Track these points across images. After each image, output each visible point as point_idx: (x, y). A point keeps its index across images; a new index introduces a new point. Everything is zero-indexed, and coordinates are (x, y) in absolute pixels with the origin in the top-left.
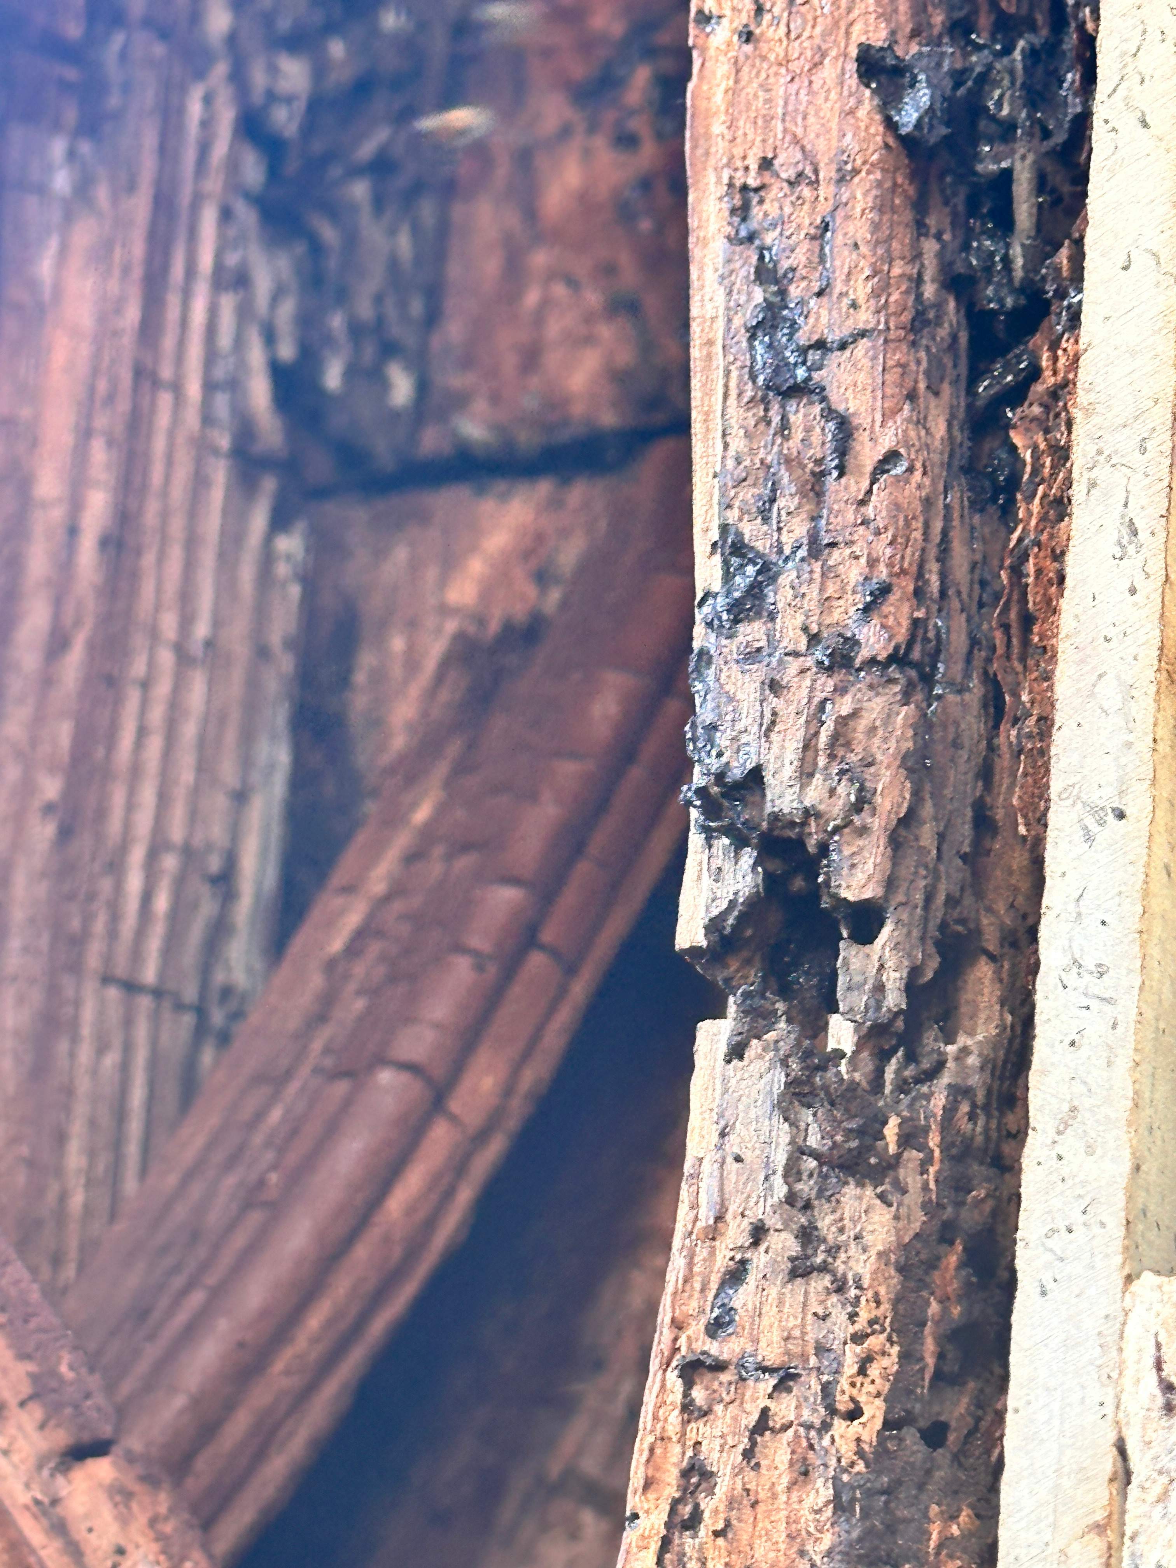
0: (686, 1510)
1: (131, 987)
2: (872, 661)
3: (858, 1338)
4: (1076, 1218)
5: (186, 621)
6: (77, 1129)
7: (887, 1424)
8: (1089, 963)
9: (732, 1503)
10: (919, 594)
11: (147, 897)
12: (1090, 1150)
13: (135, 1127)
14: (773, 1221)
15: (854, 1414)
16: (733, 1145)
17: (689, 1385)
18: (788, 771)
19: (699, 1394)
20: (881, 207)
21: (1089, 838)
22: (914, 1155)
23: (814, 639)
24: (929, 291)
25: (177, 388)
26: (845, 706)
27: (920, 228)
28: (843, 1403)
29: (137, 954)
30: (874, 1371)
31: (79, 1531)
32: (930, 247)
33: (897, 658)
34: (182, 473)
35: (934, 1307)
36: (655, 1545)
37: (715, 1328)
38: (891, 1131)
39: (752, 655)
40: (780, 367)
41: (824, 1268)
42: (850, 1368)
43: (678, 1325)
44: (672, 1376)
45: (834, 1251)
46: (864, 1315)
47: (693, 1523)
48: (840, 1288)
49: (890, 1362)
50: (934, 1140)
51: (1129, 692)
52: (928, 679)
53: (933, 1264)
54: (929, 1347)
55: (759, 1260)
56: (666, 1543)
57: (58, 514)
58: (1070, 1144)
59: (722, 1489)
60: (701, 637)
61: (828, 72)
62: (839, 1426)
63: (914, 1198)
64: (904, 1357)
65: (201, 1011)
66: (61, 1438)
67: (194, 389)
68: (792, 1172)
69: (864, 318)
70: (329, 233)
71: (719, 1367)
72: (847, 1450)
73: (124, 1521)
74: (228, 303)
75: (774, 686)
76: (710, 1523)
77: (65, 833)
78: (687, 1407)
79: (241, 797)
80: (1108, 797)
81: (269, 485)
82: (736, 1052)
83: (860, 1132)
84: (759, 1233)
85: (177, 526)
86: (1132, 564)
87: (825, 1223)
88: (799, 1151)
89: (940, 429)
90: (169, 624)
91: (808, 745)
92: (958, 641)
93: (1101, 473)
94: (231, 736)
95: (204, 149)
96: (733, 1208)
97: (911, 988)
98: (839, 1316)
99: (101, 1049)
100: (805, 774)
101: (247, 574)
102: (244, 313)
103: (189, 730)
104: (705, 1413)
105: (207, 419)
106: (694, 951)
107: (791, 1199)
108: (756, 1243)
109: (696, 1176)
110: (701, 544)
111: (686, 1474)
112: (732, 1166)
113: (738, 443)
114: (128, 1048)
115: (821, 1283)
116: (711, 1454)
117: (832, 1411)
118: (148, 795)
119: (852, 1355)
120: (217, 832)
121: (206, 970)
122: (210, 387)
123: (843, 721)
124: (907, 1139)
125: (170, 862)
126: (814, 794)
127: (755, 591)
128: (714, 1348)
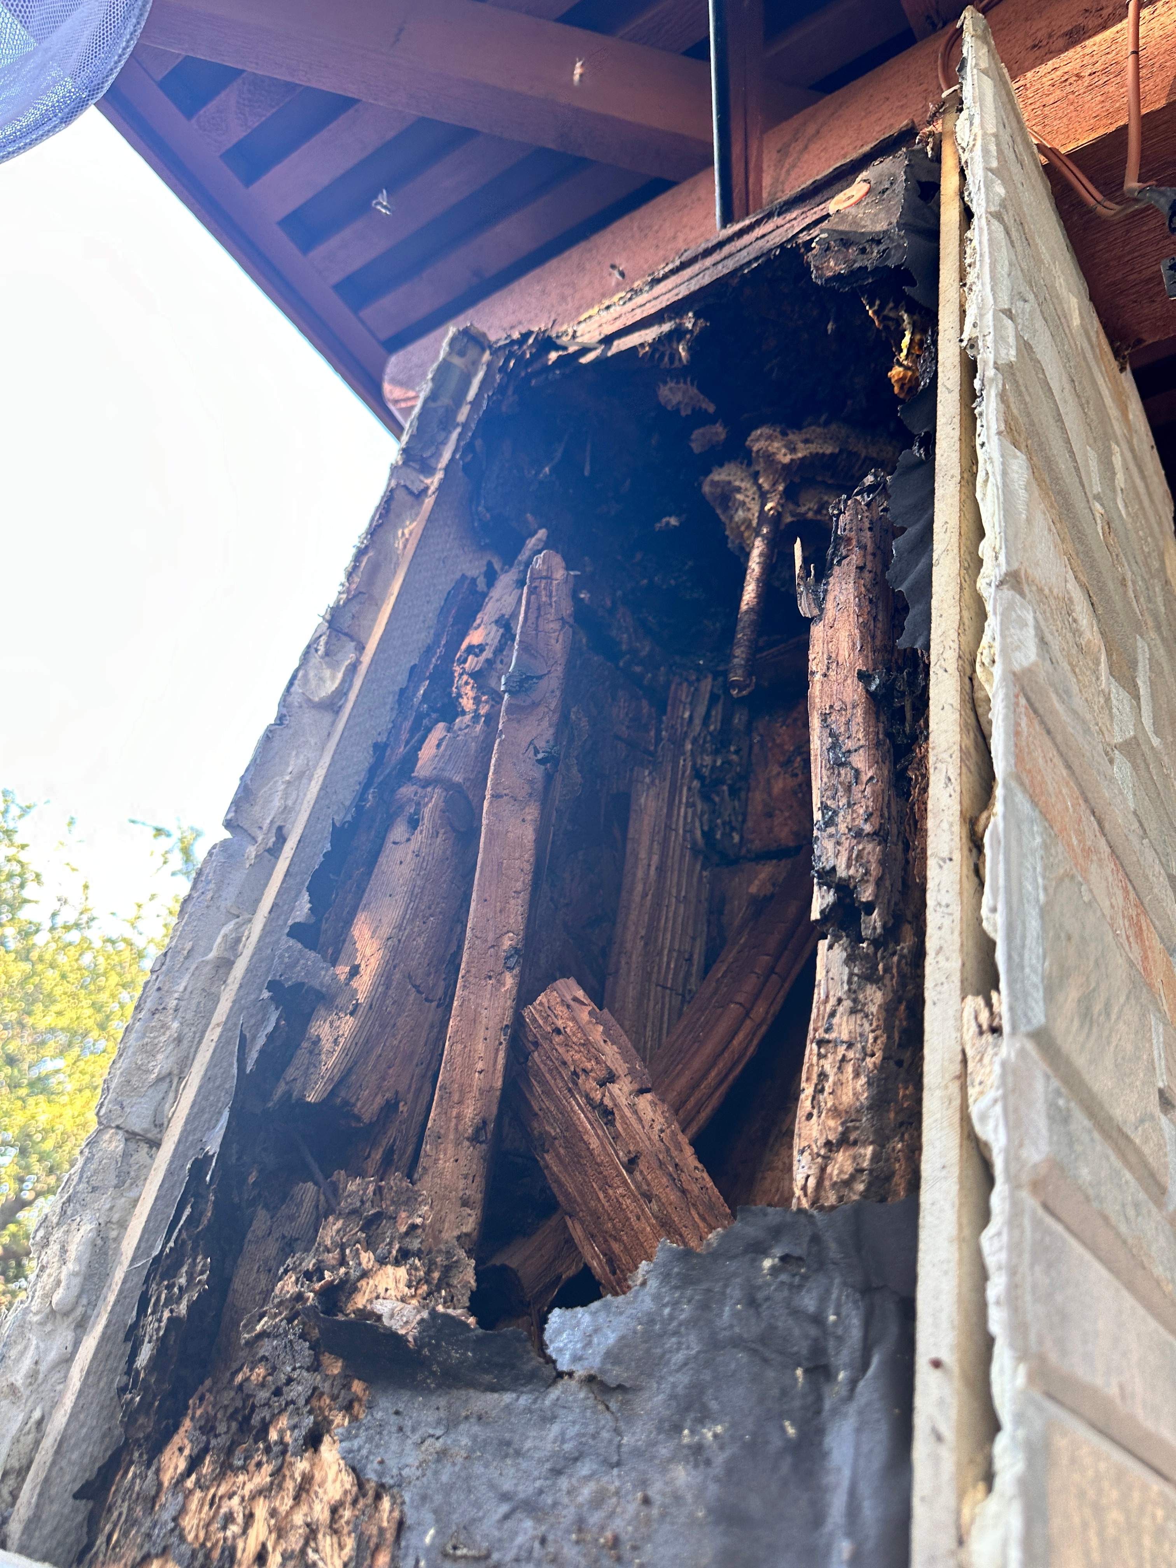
0: (820, 1087)
1: (664, 988)
2: (868, 834)
3: (873, 1031)
4: (944, 980)
5: (679, 891)
6: (649, 1025)
7: (884, 1059)
8: (944, 903)
9: (835, 1084)
10: (882, 816)
11: (668, 963)
12: (947, 959)
13: (665, 1026)
14: (844, 997)
15: (873, 1055)
16: (830, 975)
17: (819, 1048)
18: (843, 866)
19: (822, 1051)
20: (865, 713)
21: (941, 867)
22: (888, 976)
23: (850, 830)
24: (881, 736)
25: (676, 830)
26: (860, 847)
27: (878, 719)
28: (869, 1051)
29: (666, 979)
30: (879, 1042)
31: (641, 1114)
32: (881, 725)
33: (876, 833)
34: (678, 853)
35: (897, 1023)
36: (810, 1099)
37: (827, 1031)
38: (881, 967)
39: (831, 836)
40: (837, 758)
41: (861, 1010)
42: (871, 1040)
43: (815, 1030)
44: (814, 1046)
45: (864, 1005)
46: (875, 1024)
47: (822, 1091)
48: (867, 1016)
49: (884, 1038)
50: (895, 971)
51: (951, 825)
52: (886, 841)
53: (896, 1009)
54: (896, 1036)
55: (840, 1009)
56: (814, 1098)
57: (645, 862)
58: (941, 958)
59: (831, 1080)
60: (816, 833)
61: (849, 681)
62: (868, 1059)
63: (889, 988)
64: (888, 1038)
65: (683, 996)
66: (636, 1086)
67: (681, 831)
68: (850, 982)
69: (862, 742)
70: (717, 799)
71: (829, 1042)
72: (871, 1066)
73: (655, 1112)
74: (690, 811)
75: (838, 843)
76: (828, 1090)
77: (646, 944)
78: (819, 1055)
79: (694, 939)
80: (946, 855)
81: (701, 857)
82: (831, 947)
83: (871, 968)
84: (840, 1001)
85: (676, 866)
86: (950, 789)
87: (861, 996)
88: (851, 975)
89: (886, 773)
90: (674, 892)
91: (849, 858)
92: (895, 831)
93: (939, 765)
94: (691, 922)
95: (684, 772)
96: (831, 993)
97: (884, 926)
98: (867, 1026)
99: (656, 1004)
100: (848, 867)
101: (695, 880)
102: (694, 814)
103: (680, 920)
104: (825, 1056)
105: (684, 840)
106: (816, 921)
107: (849, 990)
108: (839, 1004)
109: (819, 985)
110: (815, 809)
111: (820, 1075)
112: (830, 981)
113: (825, 779)
114: (663, 1004)
115: (859, 1016)
116: (828, 1068)
117: (866, 1055)
118: (669, 936)
119: (871, 1036)
120: (687, 947)
121: (684, 986)
122: (685, 831)
123: (860, 851)
124: (886, 970)
125: (675, 954)
126: (852, 872)
127: (831, 818)
128: (827, 1036)
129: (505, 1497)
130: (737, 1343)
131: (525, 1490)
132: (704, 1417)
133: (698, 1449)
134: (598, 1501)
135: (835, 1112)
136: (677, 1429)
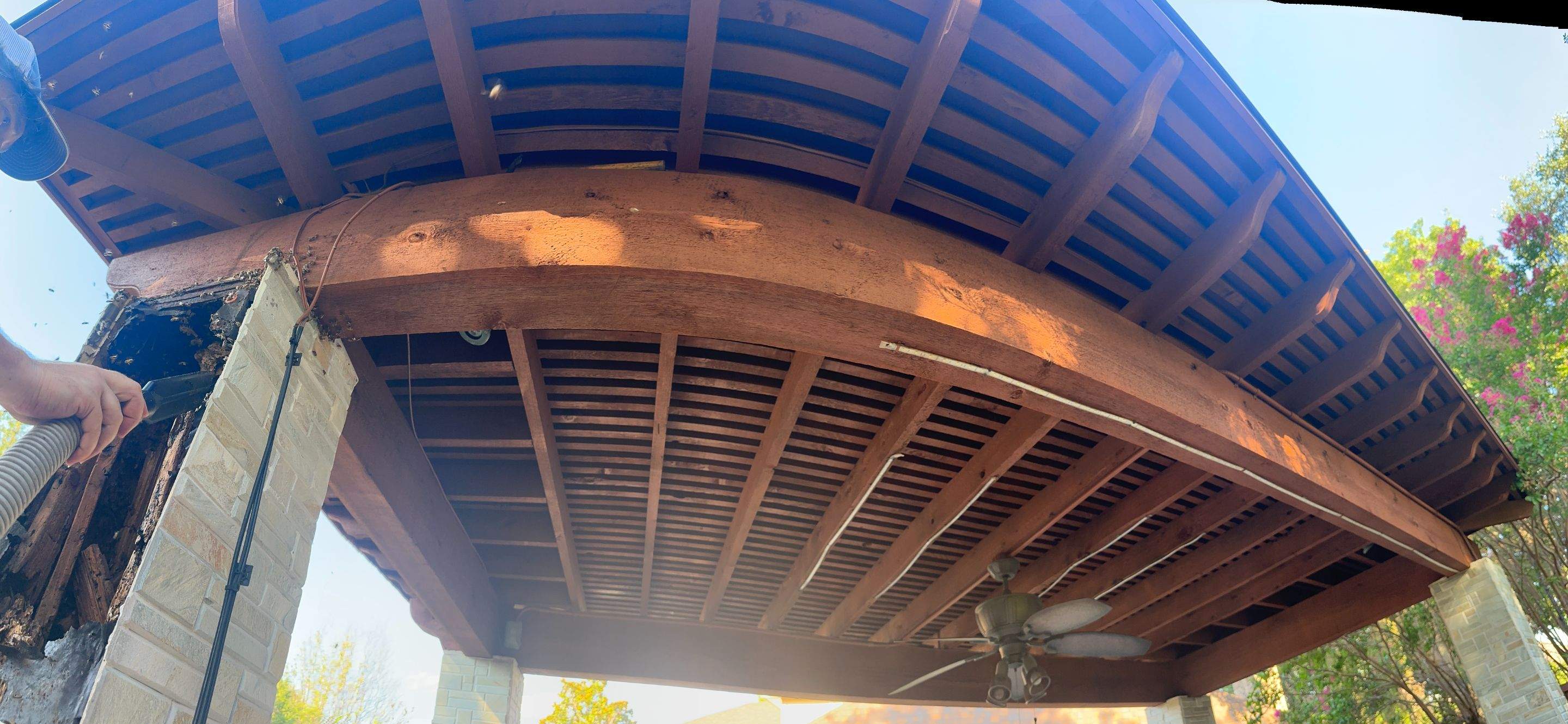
129: (28, 684)
130: (78, 653)
131: (32, 683)
132: (68, 669)
133: (64, 675)
134: (44, 686)
136: (62, 671)
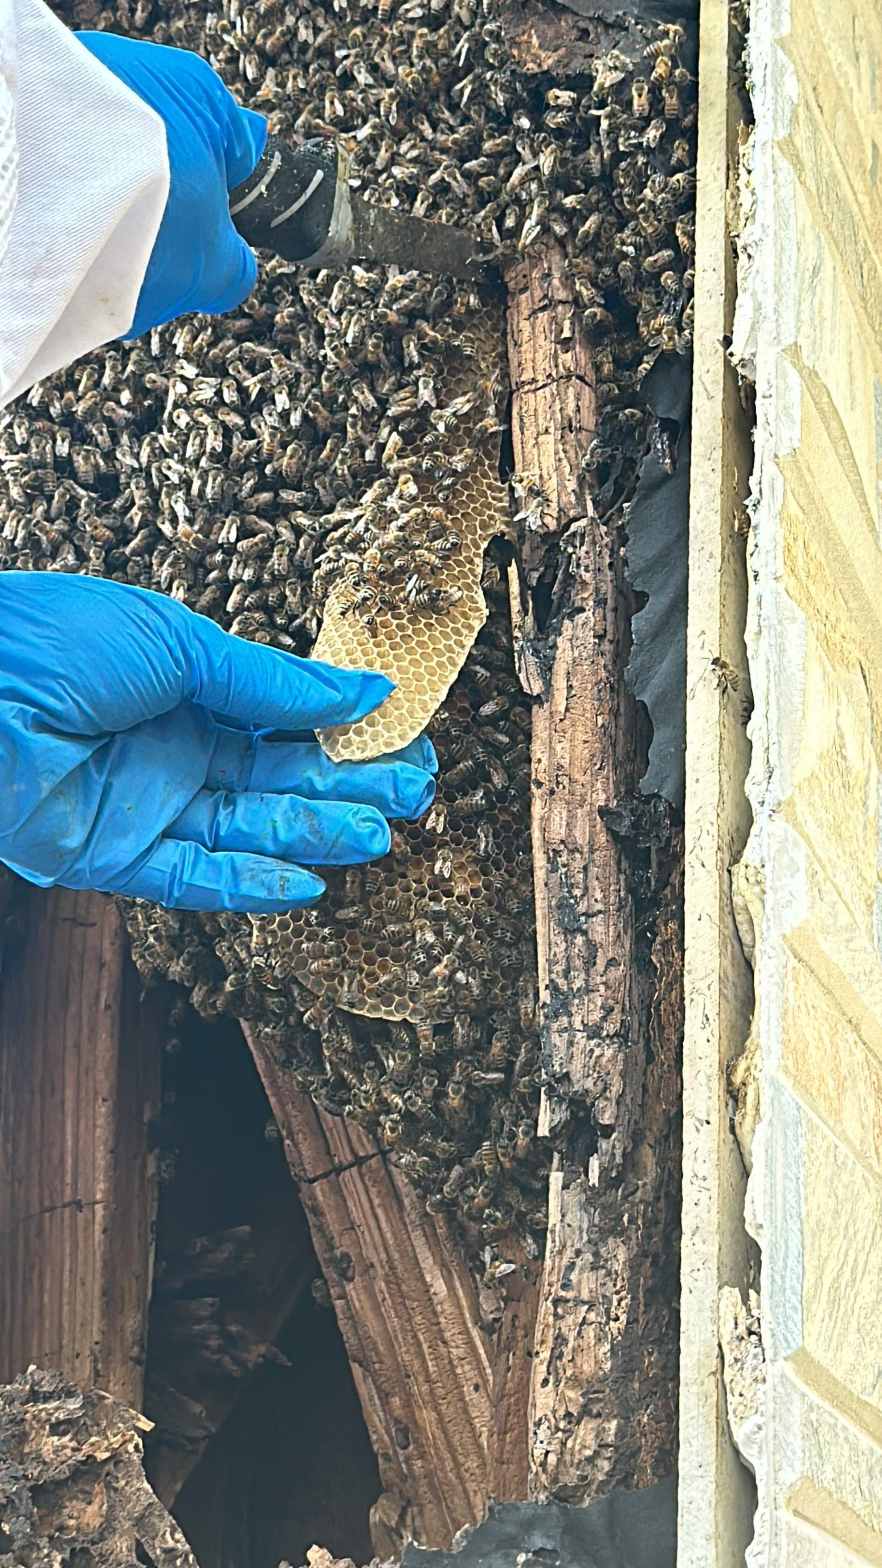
0: (557, 1352)
2: (608, 1036)
3: (617, 1293)
4: (701, 1266)
7: (628, 1323)
8: (700, 1176)
9: (574, 1350)
10: (623, 1010)
12: (704, 1242)
14: (583, 1249)
15: (617, 1319)
16: (568, 1219)
17: (556, 1308)
18: (579, 1075)
19: (560, 1311)
20: (605, 864)
22: (633, 1227)
23: (585, 1025)
24: (623, 895)
26: (599, 1052)
28: (613, 1315)
30: (623, 1303)
33: (616, 1035)
35: (642, 1281)
36: (546, 1364)
37: (564, 1287)
38: (625, 1218)
39: (563, 1030)
41: (603, 1267)
42: (615, 1303)
43: (550, 1285)
44: (549, 1303)
45: (606, 1261)
46: (618, 1284)
47: (561, 1356)
48: (609, 1274)
49: (628, 1301)
50: (639, 1222)
52: (626, 1041)
53: (640, 1265)
54: (640, 1294)
55: (579, 1263)
56: (550, 1364)
59: (570, 1345)
62: (612, 1323)
63: (633, 1242)
64: (632, 1299)
68: (589, 1232)
69: (601, 905)
71: (567, 1301)
72: (615, 1332)
75: (572, 1042)
76: (567, 1358)
78: (556, 1315)
80: (703, 1116)
82: (565, 1187)
83: (614, 1219)
84: (578, 1253)
87: (603, 1251)
88: (592, 1224)
91: (585, 1067)
92: (635, 1025)
93: (695, 996)
96: (569, 1243)
97: (624, 1156)
98: (610, 1284)
104: (563, 1317)
106: (545, 1137)
107: (589, 1241)
108: (578, 1257)
109: (553, 1231)
110: (542, 985)
112: (567, 1229)
115: (602, 1272)
116: (566, 1331)
117: (609, 1318)
119: (615, 1298)
123: (598, 1057)
124: (629, 1222)
126: (589, 1083)
127: (563, 1005)
128: (563, 1293)
135: (575, 1381)
